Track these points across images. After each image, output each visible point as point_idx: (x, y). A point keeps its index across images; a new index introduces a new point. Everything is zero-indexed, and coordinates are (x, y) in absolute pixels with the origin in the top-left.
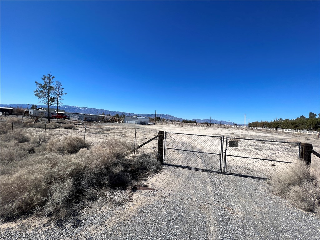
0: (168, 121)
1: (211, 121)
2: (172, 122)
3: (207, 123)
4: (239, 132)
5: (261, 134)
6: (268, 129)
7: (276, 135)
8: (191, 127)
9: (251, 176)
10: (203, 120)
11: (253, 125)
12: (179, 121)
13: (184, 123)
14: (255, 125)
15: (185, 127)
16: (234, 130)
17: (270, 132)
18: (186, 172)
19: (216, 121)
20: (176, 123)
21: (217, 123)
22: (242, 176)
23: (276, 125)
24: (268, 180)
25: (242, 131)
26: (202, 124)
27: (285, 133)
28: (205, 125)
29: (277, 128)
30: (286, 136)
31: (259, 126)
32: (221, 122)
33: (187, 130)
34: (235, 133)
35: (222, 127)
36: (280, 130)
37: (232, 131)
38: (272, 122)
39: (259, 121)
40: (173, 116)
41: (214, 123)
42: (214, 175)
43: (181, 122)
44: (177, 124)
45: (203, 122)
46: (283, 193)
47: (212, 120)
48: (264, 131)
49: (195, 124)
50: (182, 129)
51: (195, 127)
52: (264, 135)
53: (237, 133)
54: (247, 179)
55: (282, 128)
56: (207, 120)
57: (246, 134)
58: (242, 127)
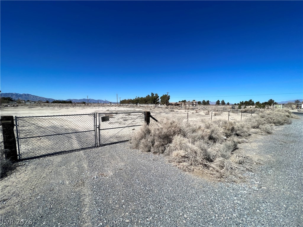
0: (27, 103)
1: (88, 100)
2: (36, 104)
3: (84, 103)
4: (113, 109)
5: (128, 109)
6: (132, 105)
7: (136, 108)
8: (66, 108)
9: (120, 142)
10: (80, 100)
11: (123, 102)
12: (48, 102)
13: (55, 104)
14: (124, 103)
15: (56, 108)
16: (109, 107)
17: (133, 107)
18: (58, 159)
19: (93, 100)
20: (43, 104)
21: (95, 102)
22: (114, 143)
23: (137, 102)
24: (130, 141)
25: (116, 107)
26: (79, 104)
27: (141, 107)
28: (82, 105)
29: (137, 103)
30: (142, 108)
31: (127, 103)
32: (98, 101)
33: (59, 111)
34: (110, 110)
35: (99, 106)
36: (138, 105)
37: (108, 108)
38: (134, 99)
39: (127, 99)
40: (36, 96)
41: (92, 102)
42: (90, 151)
43: (51, 103)
44: (45, 105)
45: (80, 102)
46: (137, 146)
47: (90, 99)
48: (130, 106)
49: (70, 104)
50: (53, 111)
51: (70, 108)
52: (130, 109)
53: (111, 110)
54: (117, 144)
55: (140, 103)
56: (84, 99)
57: (118, 110)
58: (116, 104)
